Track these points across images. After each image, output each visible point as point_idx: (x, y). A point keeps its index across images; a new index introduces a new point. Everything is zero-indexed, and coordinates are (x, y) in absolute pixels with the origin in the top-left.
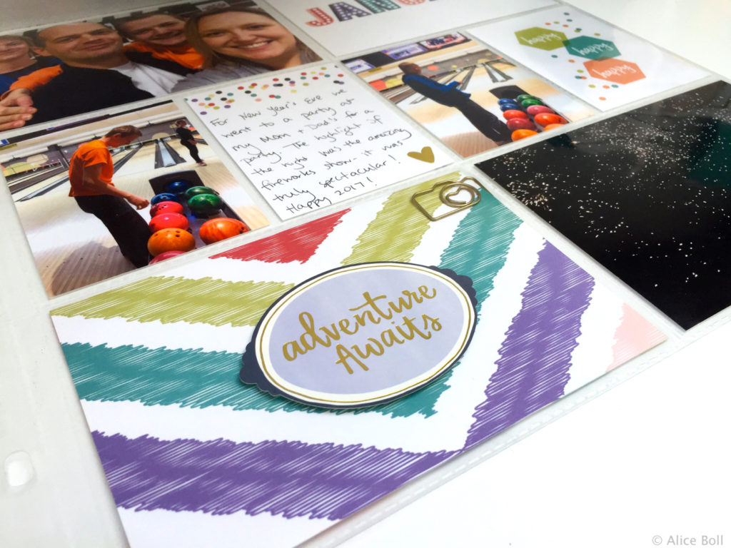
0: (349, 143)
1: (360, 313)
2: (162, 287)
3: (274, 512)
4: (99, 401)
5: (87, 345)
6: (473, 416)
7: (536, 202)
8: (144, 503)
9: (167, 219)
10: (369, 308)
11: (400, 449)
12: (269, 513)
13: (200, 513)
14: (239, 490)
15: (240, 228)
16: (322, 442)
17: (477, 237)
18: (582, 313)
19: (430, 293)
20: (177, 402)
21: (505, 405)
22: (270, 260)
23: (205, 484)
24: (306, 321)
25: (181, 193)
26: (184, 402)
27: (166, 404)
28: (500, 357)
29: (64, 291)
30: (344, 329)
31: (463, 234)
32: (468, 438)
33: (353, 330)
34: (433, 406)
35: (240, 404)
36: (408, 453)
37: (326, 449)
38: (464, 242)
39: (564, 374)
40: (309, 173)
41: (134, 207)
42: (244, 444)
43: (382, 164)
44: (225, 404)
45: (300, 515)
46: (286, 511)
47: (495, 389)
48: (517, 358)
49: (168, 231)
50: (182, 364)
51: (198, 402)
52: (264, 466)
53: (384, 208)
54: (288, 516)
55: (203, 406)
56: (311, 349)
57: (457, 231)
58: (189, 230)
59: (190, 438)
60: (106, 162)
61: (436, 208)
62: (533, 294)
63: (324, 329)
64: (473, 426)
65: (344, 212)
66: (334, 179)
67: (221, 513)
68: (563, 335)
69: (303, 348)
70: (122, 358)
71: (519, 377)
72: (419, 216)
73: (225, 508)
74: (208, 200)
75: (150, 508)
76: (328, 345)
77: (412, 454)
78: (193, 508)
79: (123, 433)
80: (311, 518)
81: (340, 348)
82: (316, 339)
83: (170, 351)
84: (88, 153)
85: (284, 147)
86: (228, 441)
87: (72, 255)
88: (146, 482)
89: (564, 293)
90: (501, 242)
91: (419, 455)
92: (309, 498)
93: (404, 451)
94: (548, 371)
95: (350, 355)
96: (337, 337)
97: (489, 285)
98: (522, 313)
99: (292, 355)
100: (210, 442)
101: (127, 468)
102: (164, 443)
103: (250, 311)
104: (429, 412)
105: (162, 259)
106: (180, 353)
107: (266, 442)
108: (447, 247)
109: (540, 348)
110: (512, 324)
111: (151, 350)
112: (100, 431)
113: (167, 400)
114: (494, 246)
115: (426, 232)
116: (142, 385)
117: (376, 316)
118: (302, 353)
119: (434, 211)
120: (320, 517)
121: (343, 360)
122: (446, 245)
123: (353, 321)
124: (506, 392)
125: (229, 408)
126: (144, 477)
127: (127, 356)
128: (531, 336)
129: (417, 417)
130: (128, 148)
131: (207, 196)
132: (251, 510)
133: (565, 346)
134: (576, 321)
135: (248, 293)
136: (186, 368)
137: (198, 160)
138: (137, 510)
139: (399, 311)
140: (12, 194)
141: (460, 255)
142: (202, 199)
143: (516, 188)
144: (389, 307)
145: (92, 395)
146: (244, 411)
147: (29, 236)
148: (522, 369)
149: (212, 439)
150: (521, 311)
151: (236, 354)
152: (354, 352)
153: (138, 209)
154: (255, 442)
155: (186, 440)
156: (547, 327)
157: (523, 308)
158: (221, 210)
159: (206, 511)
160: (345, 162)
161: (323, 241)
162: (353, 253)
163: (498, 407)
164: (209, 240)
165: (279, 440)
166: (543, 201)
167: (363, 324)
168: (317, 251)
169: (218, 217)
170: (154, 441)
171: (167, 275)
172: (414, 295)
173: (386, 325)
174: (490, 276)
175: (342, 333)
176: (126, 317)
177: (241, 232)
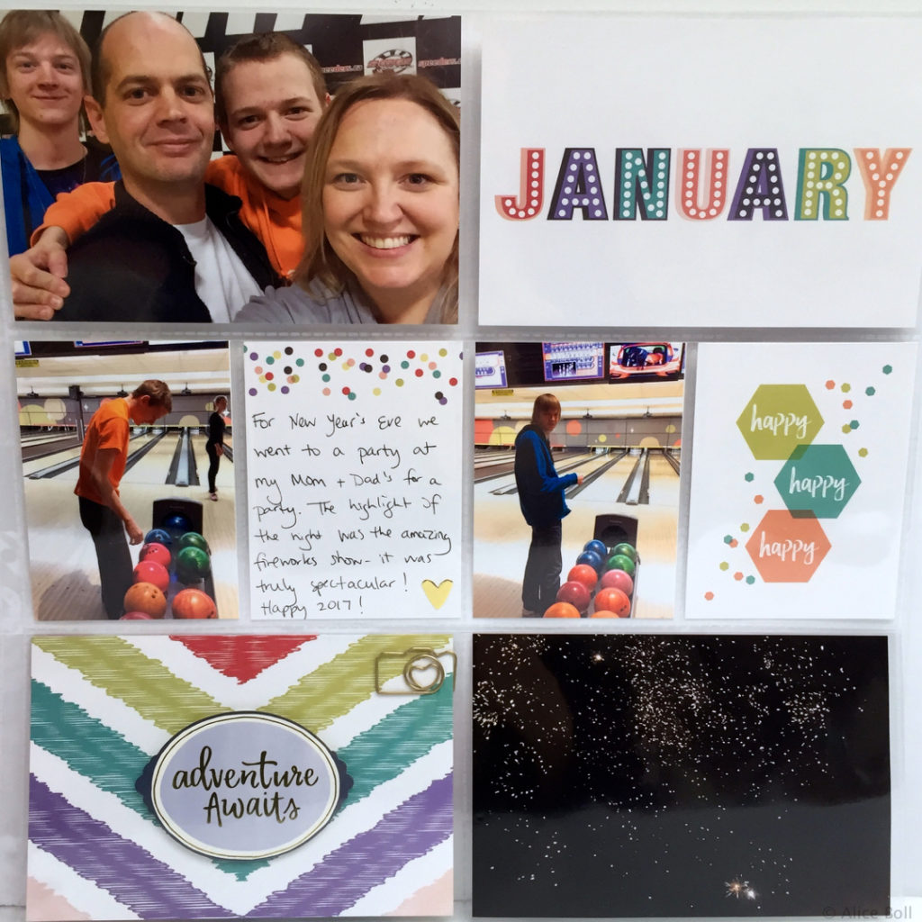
0: (378, 532)
1: (248, 770)
2: (121, 653)
3: (111, 892)
4: (41, 748)
5: (49, 688)
6: (267, 897)
7: (485, 720)
8: (43, 844)
9: (152, 569)
10: (257, 769)
11: (206, 894)
12: (108, 892)
13: (71, 869)
14: (99, 866)
15: (210, 611)
16: (162, 861)
17: (400, 733)
18: (413, 859)
19: (311, 780)
20: (90, 777)
21: (294, 901)
22: (215, 667)
23: (83, 851)
24: (205, 754)
25: (177, 537)
26: (94, 779)
27: (82, 775)
28: (322, 861)
29: (47, 619)
30: (227, 780)
31: (391, 723)
32: (252, 911)
33: (232, 784)
34: (248, 874)
35: (128, 801)
36: (209, 900)
37: (162, 868)
38: (386, 732)
39: (352, 901)
40: (310, 561)
41: (128, 539)
42: (116, 834)
43: (388, 584)
44: (119, 796)
45: (124, 903)
46: (118, 896)
47: (299, 885)
48: (331, 869)
49: (147, 587)
50: (106, 743)
51: (103, 784)
52: (120, 857)
53: (347, 652)
54: (118, 900)
55: (104, 789)
56: (195, 785)
57: (388, 716)
58: (166, 594)
59: (86, 811)
60: (120, 449)
61: (392, 677)
62: (392, 820)
63: (213, 771)
64: (261, 904)
65: (308, 638)
66: (328, 584)
67: (82, 876)
68: (380, 869)
69: (189, 782)
70: (69, 715)
71: (321, 885)
72: (367, 680)
73: (86, 874)
74: (198, 559)
75: (46, 850)
76: (208, 789)
77: (211, 902)
78: (69, 864)
79: (49, 785)
80: (129, 909)
81: (214, 795)
82: (203, 778)
83: (102, 725)
84: (108, 421)
85: (308, 504)
86: (108, 826)
87: (61, 580)
88: (50, 830)
89: (417, 833)
90: (414, 751)
91: (215, 905)
92: (134, 895)
93: (208, 897)
94: (343, 892)
95: (217, 806)
96: (217, 785)
97: (366, 791)
98: (369, 833)
99: (178, 785)
100: (97, 821)
101: (43, 813)
102: (70, 806)
103: (174, 715)
104: (242, 878)
105: (131, 618)
106: (108, 733)
107: (130, 841)
108: (367, 730)
109: (355, 870)
110: (353, 838)
111: (90, 718)
112: (35, 775)
113: (84, 771)
114: (405, 751)
115: (362, 703)
116: (74, 749)
117: (258, 779)
118: (186, 785)
119: (387, 680)
120: (134, 911)
121: (209, 808)
122: (367, 728)
123: (238, 775)
124: (303, 891)
125: (120, 800)
126: (49, 825)
127: (71, 715)
128: (358, 856)
129: (232, 877)
130: (150, 430)
131: (198, 553)
132: (99, 885)
133: (374, 880)
134: (400, 863)
135: (182, 695)
136: (106, 749)
137: (213, 489)
138: (38, 847)
139: (277, 784)
140: (24, 461)
141: (370, 746)
142: (193, 554)
143: (483, 692)
144: (273, 776)
145: (40, 740)
146: (128, 808)
147: (31, 535)
148: (328, 880)
149: (99, 820)
150: (370, 830)
151: (145, 754)
152: (221, 805)
153: (131, 543)
154: (124, 837)
155: (83, 811)
156: (375, 857)
157: (374, 828)
158: (203, 580)
159: (75, 870)
160: (355, 562)
161: (269, 666)
162: (287, 694)
163: (288, 900)
164: (178, 615)
165: (138, 844)
166: (492, 724)
167: (243, 782)
168: (259, 676)
169: (198, 588)
170: (64, 801)
171: (130, 640)
172: (300, 774)
173: (259, 792)
174: (375, 782)
175: (223, 782)
176: (84, 673)
177: (209, 617)
